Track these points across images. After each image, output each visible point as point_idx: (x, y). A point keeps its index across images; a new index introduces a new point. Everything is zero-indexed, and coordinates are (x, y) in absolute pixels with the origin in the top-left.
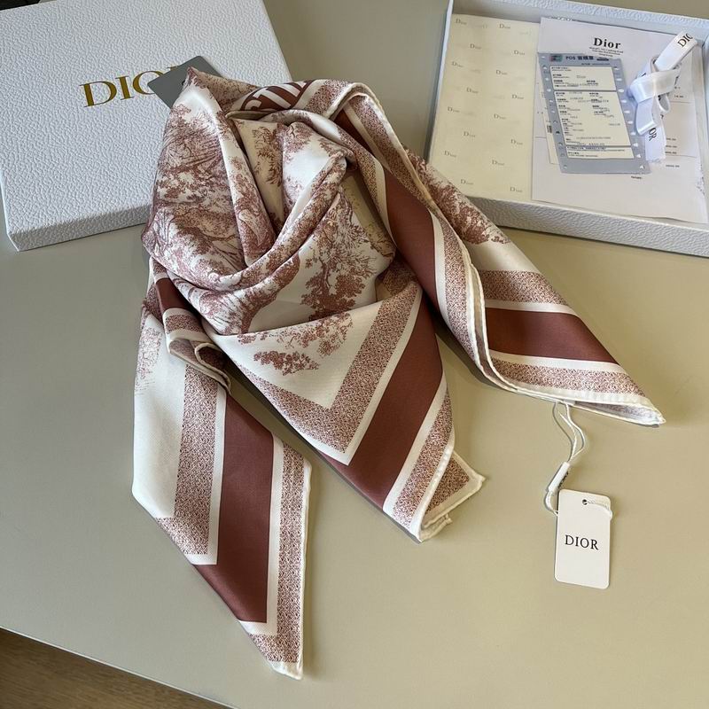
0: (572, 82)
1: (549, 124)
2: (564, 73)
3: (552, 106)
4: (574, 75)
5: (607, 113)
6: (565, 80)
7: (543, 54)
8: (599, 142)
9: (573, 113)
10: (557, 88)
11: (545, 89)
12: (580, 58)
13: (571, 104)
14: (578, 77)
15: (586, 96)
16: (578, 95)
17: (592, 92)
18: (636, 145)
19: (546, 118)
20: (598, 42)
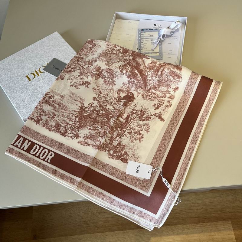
3: (139, 42)
6: (144, 36)
9: (145, 44)
11: (138, 38)
14: (148, 35)
15: (150, 40)
19: (137, 46)
20: (155, 25)
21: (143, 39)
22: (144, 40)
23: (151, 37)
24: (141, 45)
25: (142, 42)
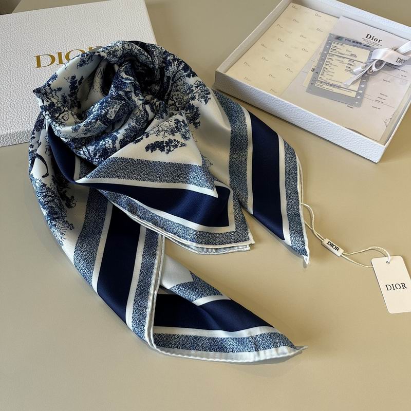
21: (333, 55)
23: (352, 58)
24: (324, 66)
25: (329, 61)
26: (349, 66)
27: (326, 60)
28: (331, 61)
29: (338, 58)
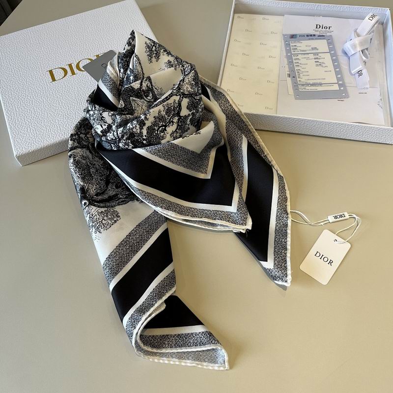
0: (302, 49)
1: (289, 73)
2: (298, 44)
3: (291, 62)
4: (303, 45)
5: (324, 65)
6: (298, 48)
7: (286, 35)
8: (318, 81)
9: (303, 66)
10: (294, 53)
11: (287, 54)
12: (308, 36)
13: (303, 61)
14: (307, 46)
15: (311, 56)
16: (306, 56)
17: (315, 54)
18: (341, 82)
19: (287, 69)
20: (318, 26)
21: (297, 54)
22: (300, 57)
23: (314, 51)
24: (296, 68)
25: (297, 61)
26: (317, 60)
27: (294, 61)
28: (299, 62)
29: (304, 56)
